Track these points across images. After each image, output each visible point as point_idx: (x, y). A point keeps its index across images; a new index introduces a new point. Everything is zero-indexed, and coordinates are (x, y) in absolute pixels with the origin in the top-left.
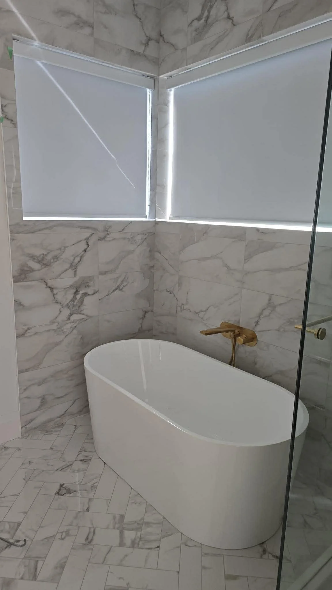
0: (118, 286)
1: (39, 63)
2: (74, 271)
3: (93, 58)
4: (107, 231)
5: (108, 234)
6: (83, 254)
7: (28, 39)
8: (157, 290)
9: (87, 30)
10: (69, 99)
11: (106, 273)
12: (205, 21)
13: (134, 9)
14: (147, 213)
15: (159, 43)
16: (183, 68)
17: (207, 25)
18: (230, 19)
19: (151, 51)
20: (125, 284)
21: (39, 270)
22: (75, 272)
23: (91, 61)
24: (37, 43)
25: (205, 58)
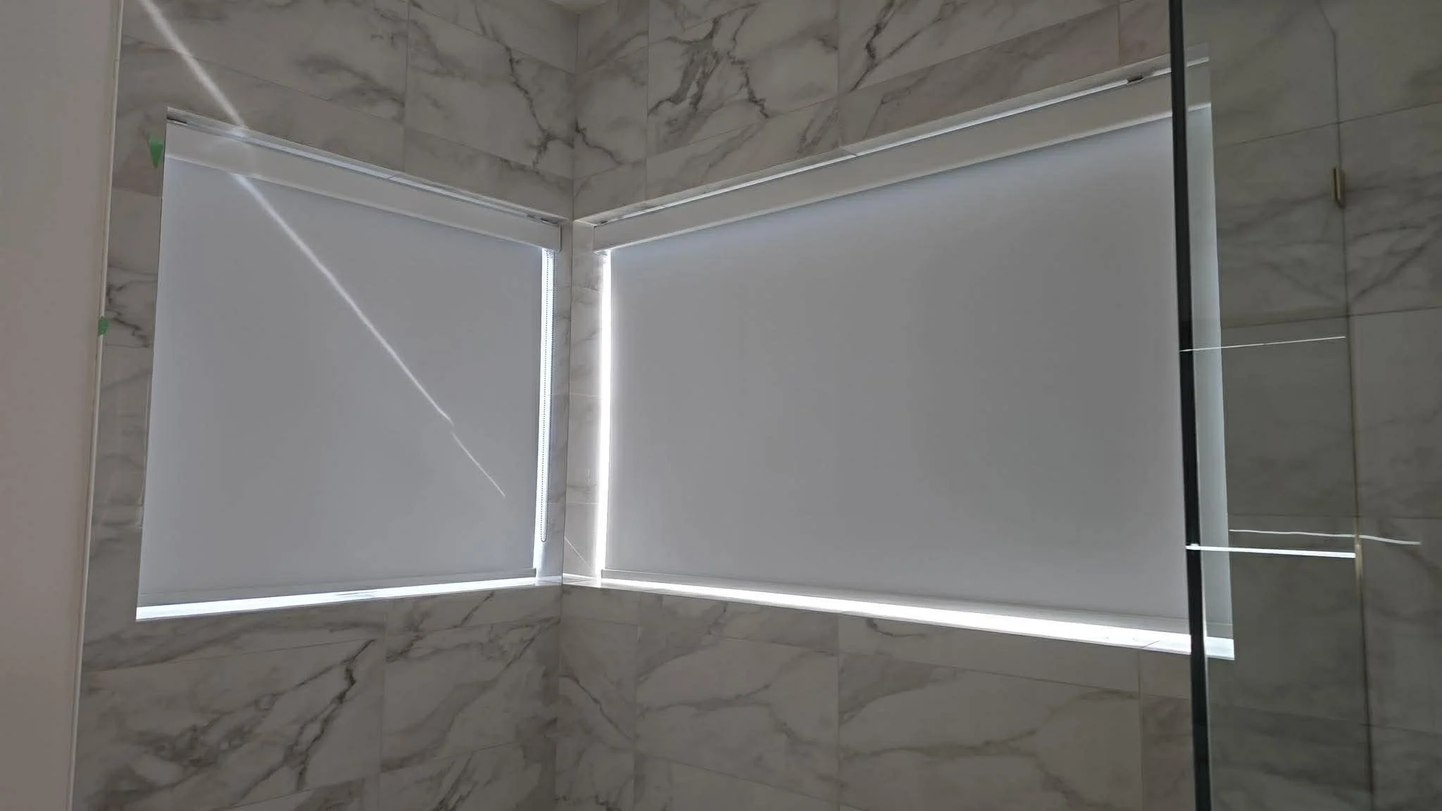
0: (441, 803)
1: (242, 180)
2: (299, 769)
3: (398, 172)
4: (416, 630)
5: (418, 638)
6: (334, 711)
7: (212, 120)
8: (565, 798)
9: (387, 109)
10: (324, 270)
11: (403, 763)
12: (691, 103)
13: (512, 69)
14: (537, 563)
15: (572, 146)
16: (638, 204)
17: (697, 112)
18: (756, 102)
19: (555, 161)
20: (463, 790)
21: (172, 786)
22: (301, 774)
23: (395, 179)
24: (239, 132)
25: (694, 186)
